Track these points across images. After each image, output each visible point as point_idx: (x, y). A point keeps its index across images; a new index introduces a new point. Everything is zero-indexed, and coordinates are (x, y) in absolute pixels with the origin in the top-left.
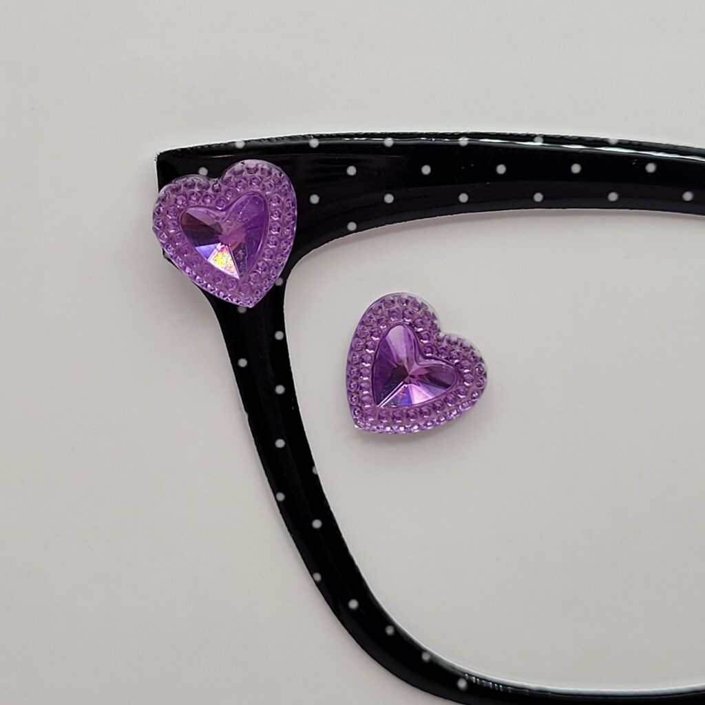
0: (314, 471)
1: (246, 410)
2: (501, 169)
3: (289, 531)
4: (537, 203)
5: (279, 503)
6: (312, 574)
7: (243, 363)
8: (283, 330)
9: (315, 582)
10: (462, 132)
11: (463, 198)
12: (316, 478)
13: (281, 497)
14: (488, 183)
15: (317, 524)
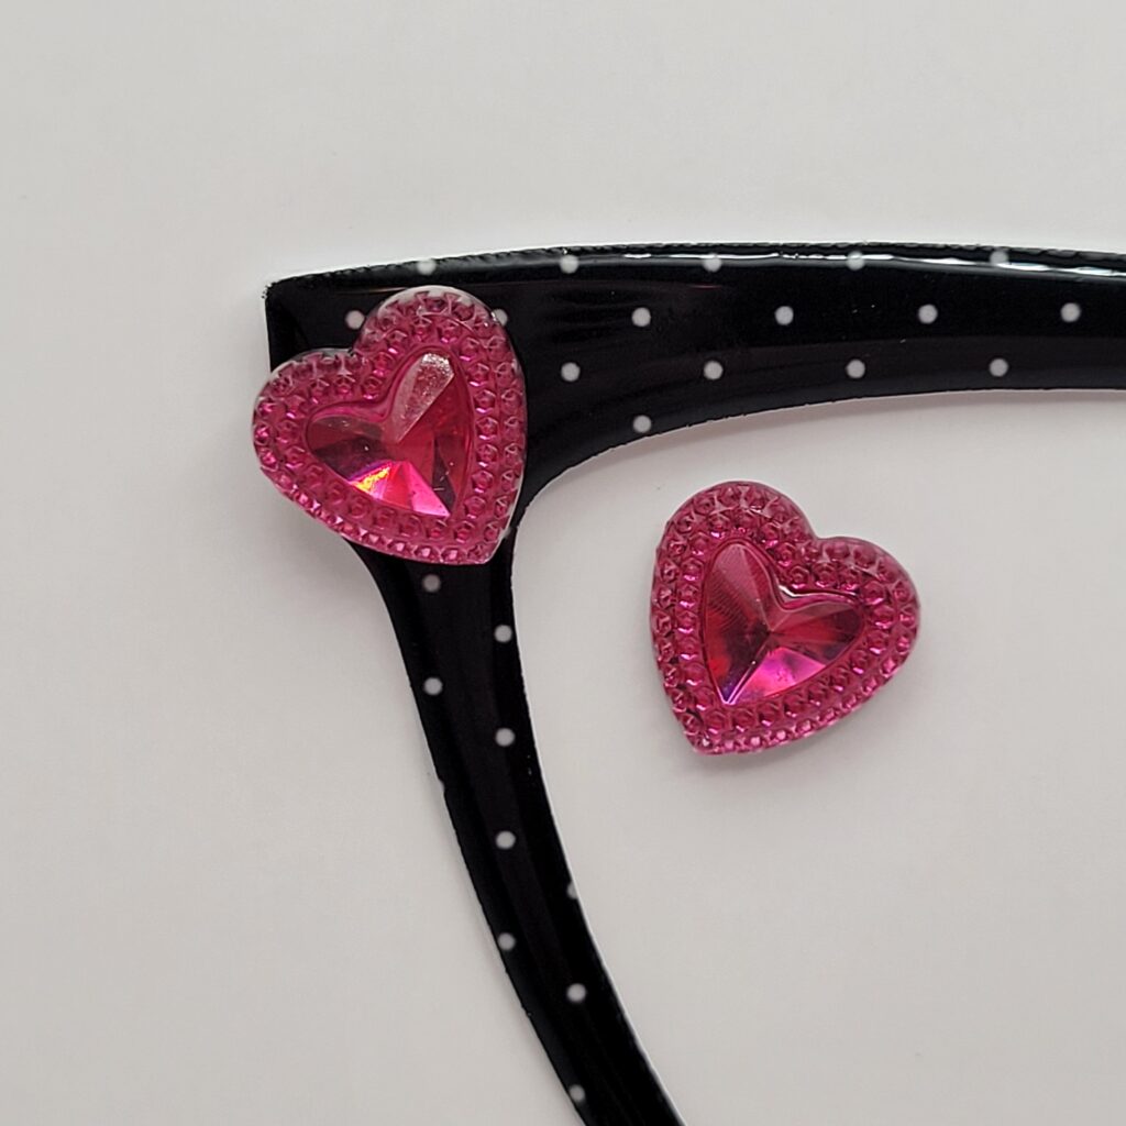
0: (570, 891)
1: (440, 777)
2: (928, 314)
3: (523, 1006)
4: (998, 378)
5: (503, 954)
6: (567, 1089)
7: (433, 686)
8: (511, 623)
9: (573, 1101)
10: (853, 242)
11: (856, 369)
12: (574, 905)
13: (508, 942)
14: (903, 341)
15: (577, 993)
